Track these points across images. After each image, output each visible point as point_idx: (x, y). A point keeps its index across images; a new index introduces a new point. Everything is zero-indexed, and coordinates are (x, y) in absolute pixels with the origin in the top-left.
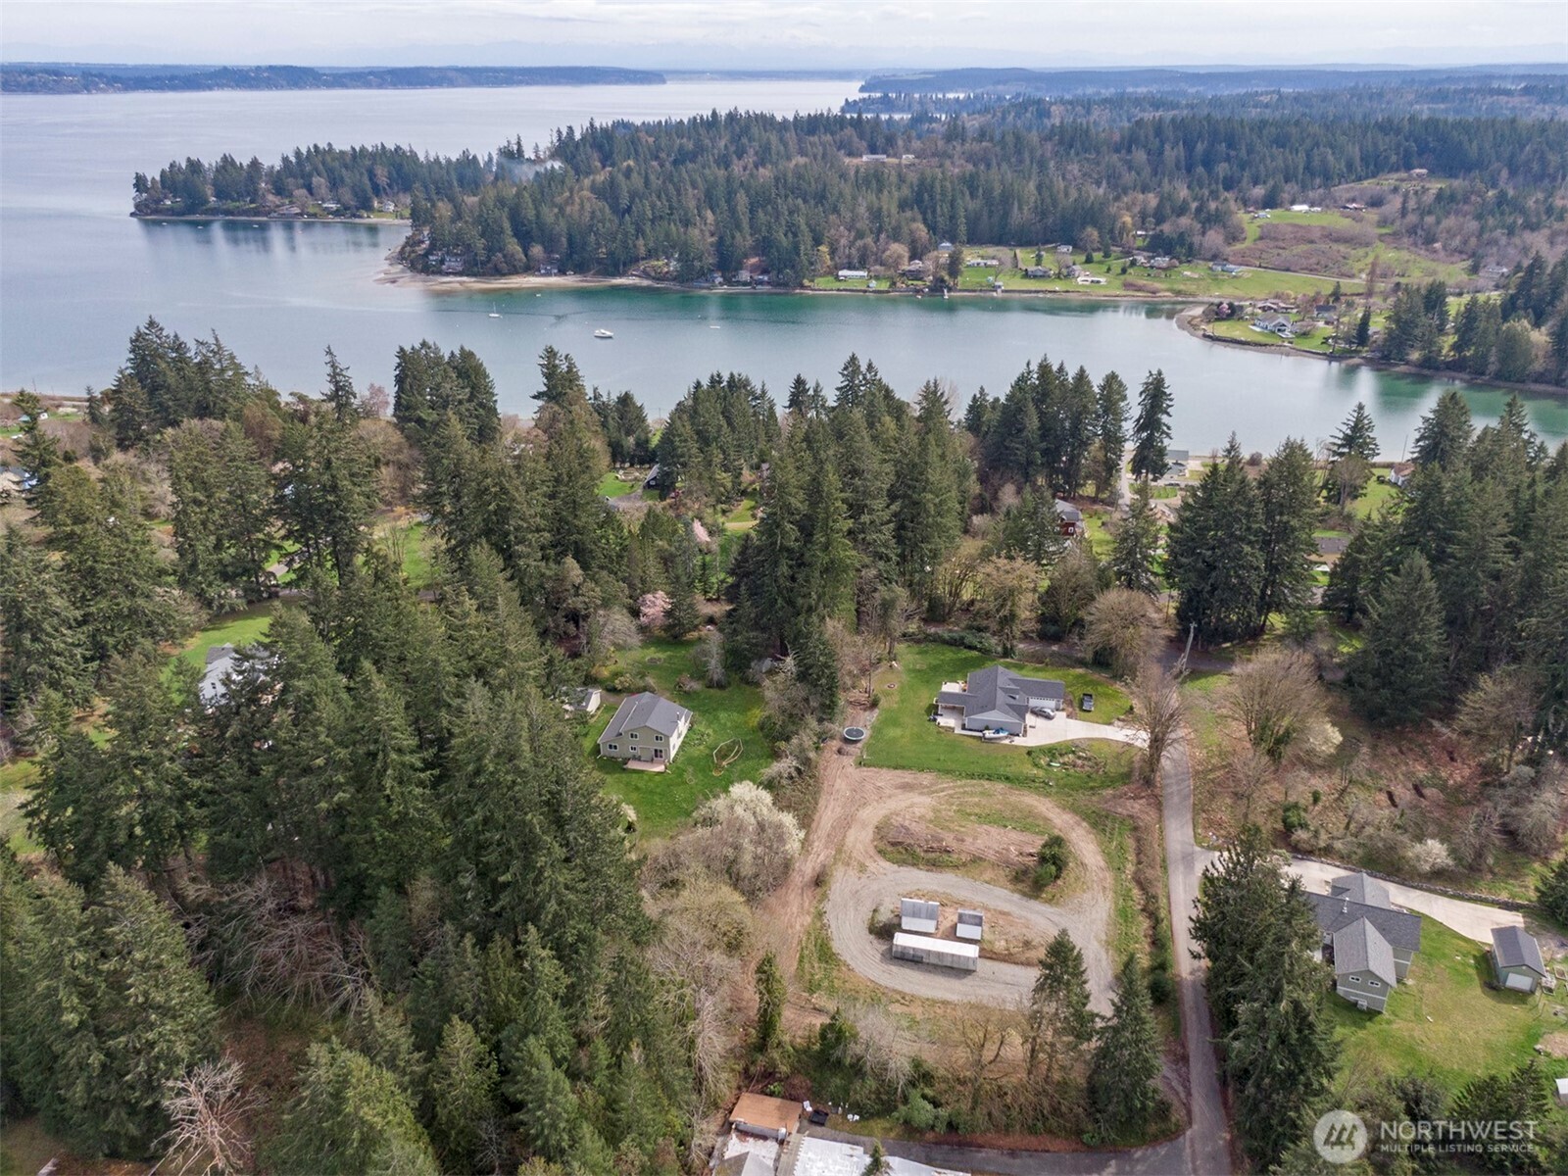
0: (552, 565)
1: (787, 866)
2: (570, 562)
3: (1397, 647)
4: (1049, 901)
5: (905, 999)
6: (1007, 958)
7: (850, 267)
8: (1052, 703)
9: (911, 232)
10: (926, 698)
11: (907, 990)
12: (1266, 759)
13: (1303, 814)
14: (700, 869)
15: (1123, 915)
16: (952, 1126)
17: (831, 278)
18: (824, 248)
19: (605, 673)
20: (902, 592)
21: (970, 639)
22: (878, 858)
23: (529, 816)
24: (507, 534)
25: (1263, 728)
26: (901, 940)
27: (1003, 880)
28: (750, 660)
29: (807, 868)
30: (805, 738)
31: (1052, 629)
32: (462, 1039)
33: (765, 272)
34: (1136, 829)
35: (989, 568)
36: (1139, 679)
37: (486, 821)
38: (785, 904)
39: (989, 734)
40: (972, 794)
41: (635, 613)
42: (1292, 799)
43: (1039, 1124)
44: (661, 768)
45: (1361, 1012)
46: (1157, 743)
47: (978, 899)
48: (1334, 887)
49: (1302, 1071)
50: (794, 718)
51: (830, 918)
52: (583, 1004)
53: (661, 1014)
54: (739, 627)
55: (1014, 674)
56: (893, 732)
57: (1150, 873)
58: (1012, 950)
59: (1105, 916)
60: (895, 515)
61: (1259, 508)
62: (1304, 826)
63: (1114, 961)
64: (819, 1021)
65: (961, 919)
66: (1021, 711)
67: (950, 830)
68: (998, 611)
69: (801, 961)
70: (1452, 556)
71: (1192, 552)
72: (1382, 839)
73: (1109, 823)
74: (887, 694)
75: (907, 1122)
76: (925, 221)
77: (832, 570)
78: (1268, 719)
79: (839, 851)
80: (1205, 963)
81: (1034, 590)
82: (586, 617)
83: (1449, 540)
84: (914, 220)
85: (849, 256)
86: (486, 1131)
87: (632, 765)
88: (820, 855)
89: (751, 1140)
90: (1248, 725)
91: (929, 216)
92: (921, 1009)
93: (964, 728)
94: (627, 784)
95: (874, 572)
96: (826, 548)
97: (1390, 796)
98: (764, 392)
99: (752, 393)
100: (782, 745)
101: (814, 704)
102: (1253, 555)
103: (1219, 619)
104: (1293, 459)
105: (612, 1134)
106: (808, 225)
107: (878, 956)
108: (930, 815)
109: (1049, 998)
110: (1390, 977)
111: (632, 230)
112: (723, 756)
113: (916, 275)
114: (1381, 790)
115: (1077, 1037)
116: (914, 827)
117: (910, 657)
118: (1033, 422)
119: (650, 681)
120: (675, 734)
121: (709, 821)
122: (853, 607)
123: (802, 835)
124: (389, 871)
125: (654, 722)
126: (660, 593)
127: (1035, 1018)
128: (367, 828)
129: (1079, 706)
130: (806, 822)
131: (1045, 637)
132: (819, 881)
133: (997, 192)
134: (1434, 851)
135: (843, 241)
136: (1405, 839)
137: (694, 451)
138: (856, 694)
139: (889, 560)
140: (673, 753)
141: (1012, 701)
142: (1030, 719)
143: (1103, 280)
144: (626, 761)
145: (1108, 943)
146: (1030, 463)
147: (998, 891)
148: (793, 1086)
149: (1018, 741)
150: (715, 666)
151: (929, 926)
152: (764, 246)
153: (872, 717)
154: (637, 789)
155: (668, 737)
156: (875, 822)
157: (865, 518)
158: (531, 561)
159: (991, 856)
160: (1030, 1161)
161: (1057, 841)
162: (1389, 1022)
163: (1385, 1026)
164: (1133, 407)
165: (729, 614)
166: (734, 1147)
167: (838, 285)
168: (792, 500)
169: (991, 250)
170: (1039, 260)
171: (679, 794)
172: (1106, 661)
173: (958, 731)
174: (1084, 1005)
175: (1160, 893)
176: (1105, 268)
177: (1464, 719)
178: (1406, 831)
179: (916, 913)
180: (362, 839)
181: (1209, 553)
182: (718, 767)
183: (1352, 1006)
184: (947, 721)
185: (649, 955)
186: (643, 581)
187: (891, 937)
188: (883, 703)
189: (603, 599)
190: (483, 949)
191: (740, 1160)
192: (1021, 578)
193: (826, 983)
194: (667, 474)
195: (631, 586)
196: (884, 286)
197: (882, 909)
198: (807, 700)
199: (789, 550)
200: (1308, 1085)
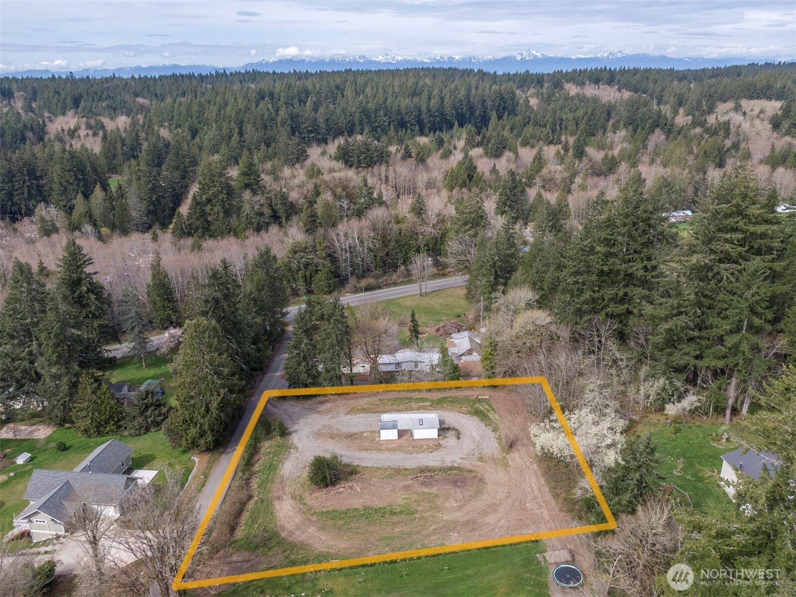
51: (487, 430)
197: (456, 438)
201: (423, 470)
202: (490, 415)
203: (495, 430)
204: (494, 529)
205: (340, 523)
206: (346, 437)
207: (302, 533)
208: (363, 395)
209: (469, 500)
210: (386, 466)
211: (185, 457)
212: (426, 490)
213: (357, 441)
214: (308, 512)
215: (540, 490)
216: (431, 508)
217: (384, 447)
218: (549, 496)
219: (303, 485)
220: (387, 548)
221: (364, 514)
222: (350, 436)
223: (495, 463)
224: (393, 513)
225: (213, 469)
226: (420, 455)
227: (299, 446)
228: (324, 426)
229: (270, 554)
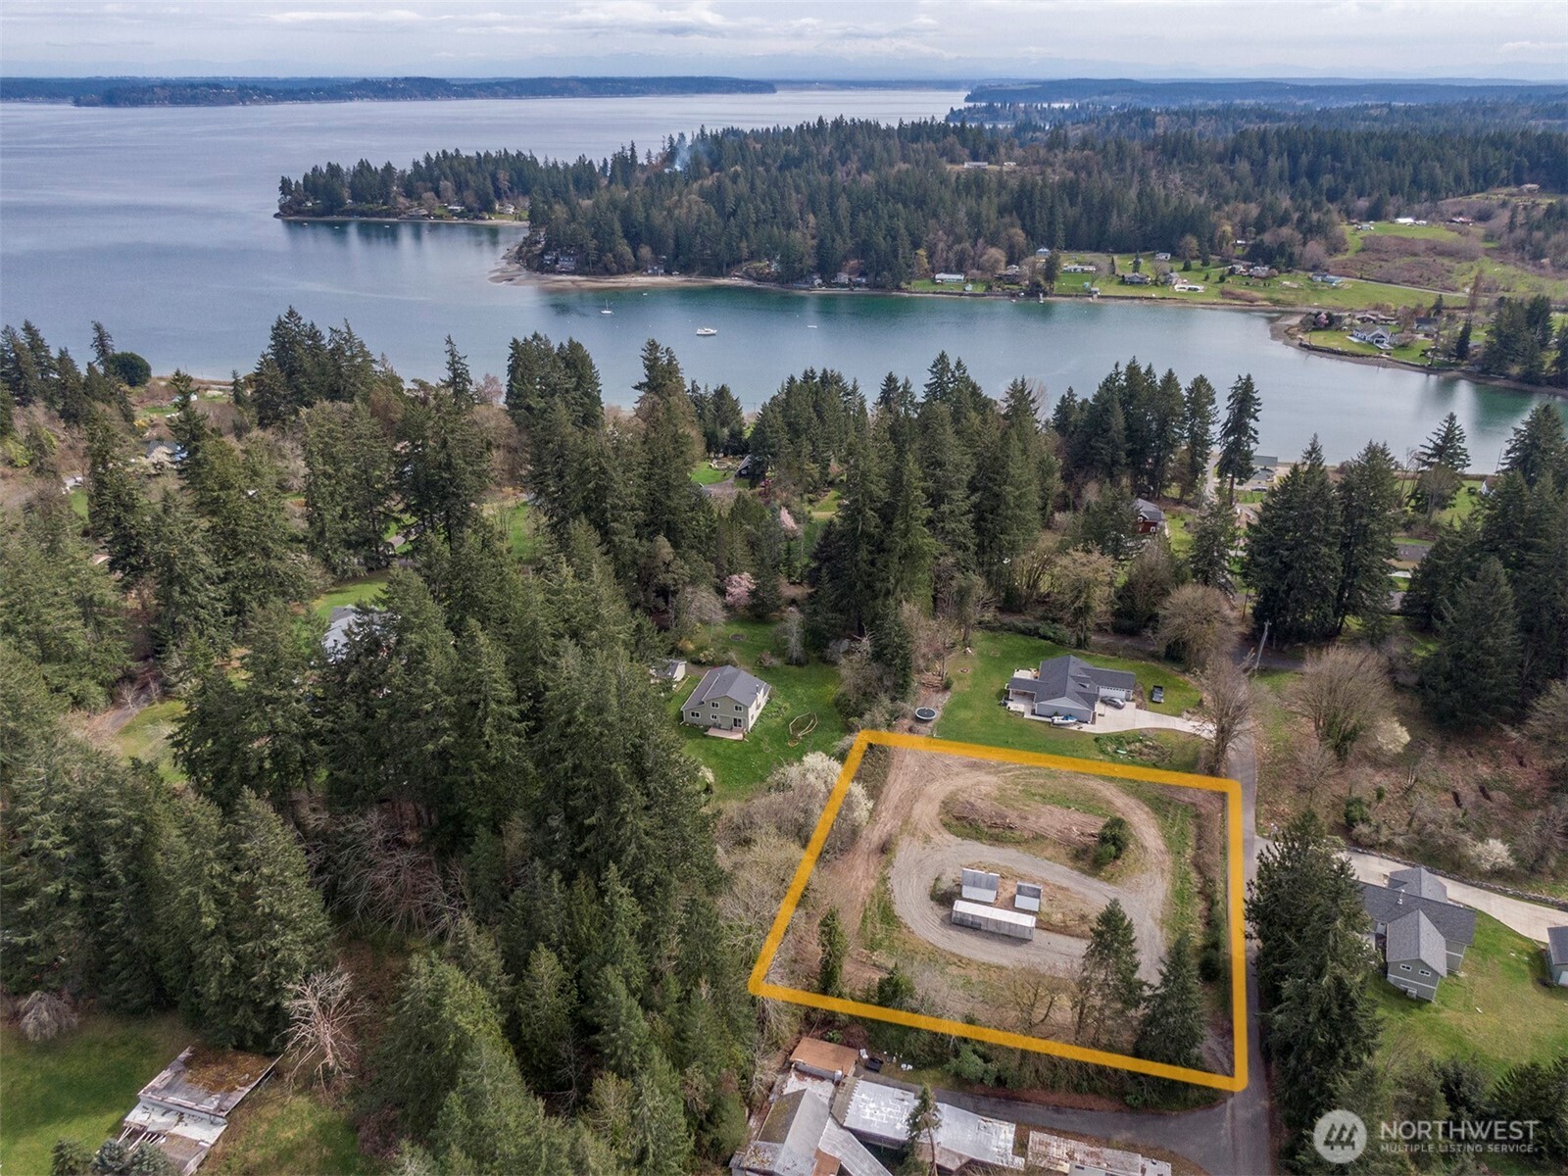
0: (644, 541)
1: (855, 832)
2: (662, 541)
3: (1470, 651)
4: (1108, 880)
5: (961, 962)
6: (1063, 930)
7: (947, 271)
8: (1122, 694)
9: (1010, 238)
10: (997, 683)
11: (964, 954)
12: (1330, 754)
13: (1365, 809)
14: (773, 830)
15: (1180, 896)
16: (1000, 1081)
17: (927, 281)
18: (922, 252)
19: (691, 647)
20: (978, 581)
21: (1044, 628)
22: (942, 830)
23: (614, 766)
24: (605, 510)
25: (1330, 725)
26: (960, 906)
27: (1063, 858)
28: (828, 640)
29: (874, 835)
30: (879, 714)
31: (1127, 623)
32: (546, 966)
33: (863, 274)
34: (1198, 816)
35: (1065, 561)
36: (1209, 672)
37: (575, 768)
38: (851, 868)
39: (1057, 720)
40: (1038, 776)
41: (721, 592)
42: (1354, 795)
43: (1085, 1084)
44: (739, 736)
45: (1412, 1000)
46: (1224, 734)
47: (1037, 873)
48: (1391, 880)
49: (1342, 1045)
50: (867, 696)
51: (893, 884)
52: (658, 944)
53: (729, 957)
54: (819, 608)
55: (1086, 664)
56: (963, 714)
57: (1208, 858)
58: (1069, 923)
59: (1161, 897)
60: (975, 506)
61: (1337, 510)
62: (1365, 821)
63: (1167, 938)
64: (877, 977)
65: (1020, 891)
66: (1090, 699)
67: (1014, 809)
68: (1073, 603)
69: (864, 921)
70: (1530, 563)
71: (1271, 551)
72: (1443, 837)
73: (1171, 809)
74: (960, 678)
75: (957, 1075)
76: (1023, 228)
77: (911, 556)
78: (1335, 716)
79: (905, 822)
80: (1257, 943)
81: (1111, 584)
82: (675, 593)
83: (1528, 547)
84: (1013, 225)
85: (946, 260)
86: (566, 1050)
87: (712, 732)
88: (886, 825)
89: (809, 1079)
90: (1317, 722)
91: (1028, 222)
92: (976, 972)
93: (1033, 713)
94: (707, 750)
95: (952, 560)
96: (905, 535)
97: (1456, 797)
98: (855, 388)
99: (844, 388)
100: (854, 720)
101: (887, 683)
102: (1330, 556)
103: (1295, 619)
104: (1375, 463)
105: (680, 1059)
106: (906, 228)
107: (938, 921)
108: (996, 793)
109: (1099, 964)
110: (1441, 968)
111: (736, 231)
112: (799, 727)
113: (1013, 280)
114: (1447, 790)
115: (1125, 1002)
116: (979, 803)
117: (984, 644)
118: (1118, 421)
119: (732, 655)
120: (754, 705)
121: (782, 787)
122: (931, 593)
123: (870, 805)
124: (485, 812)
125: (734, 693)
126: (746, 575)
127: (1084, 984)
128: (467, 771)
129: (1148, 698)
130: (875, 793)
131: (1119, 631)
132: (885, 849)
133: (1096, 201)
134: (1497, 851)
135: (941, 245)
136: (1467, 838)
137: (785, 442)
138: (929, 677)
139: (967, 549)
140: (751, 723)
141: (1082, 689)
142: (1099, 708)
143: (1200, 288)
144: (707, 728)
145: (1163, 921)
146: (1115, 462)
147: (1058, 868)
148: (852, 1035)
149: (1086, 728)
150: (795, 644)
151: (990, 896)
152: (863, 249)
153: (944, 699)
154: (716, 754)
155: (747, 708)
156: (941, 797)
157: (945, 508)
158: (626, 538)
159: (1053, 834)
160: (1074, 1118)
161: (1118, 823)
162: (1437, 1011)
163: (1433, 1014)
164: (1221, 410)
165: (811, 596)
166: (793, 1084)
167: (934, 288)
168: (873, 487)
169: (1088, 256)
170: (1136, 267)
171: (755, 761)
172: (1178, 655)
173: (1027, 716)
174: (1133, 972)
175: (1218, 878)
176: (1203, 276)
177: (1535, 725)
178: (1468, 829)
179: (975, 884)
180: (462, 780)
181: (1286, 553)
182: (794, 738)
183: (1402, 994)
184: (1017, 706)
185: (720, 902)
186: (730, 563)
187: (952, 904)
188: (955, 686)
189: (691, 577)
190: (569, 886)
191: (798, 1096)
192: (1097, 571)
193: (886, 943)
194: (759, 464)
195: (719, 567)
196: (980, 289)
197: (944, 878)
198: (880, 679)
199: (871, 536)
200: (1347, 1059)
223: (915, 828)
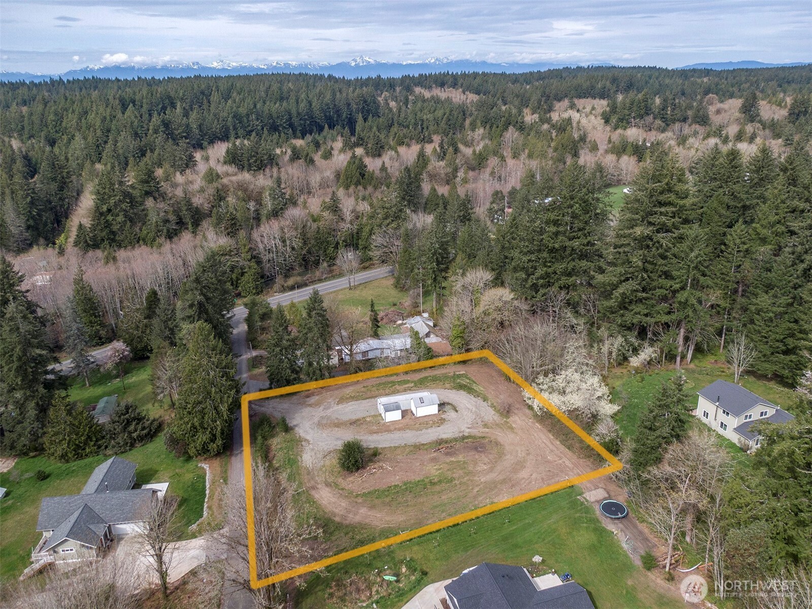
51: (479, 400)
201: (440, 442)
202: (475, 388)
203: (485, 399)
204: (530, 482)
205: (387, 500)
206: (351, 424)
207: (355, 515)
208: (346, 386)
209: (496, 462)
210: (403, 445)
211: (191, 465)
212: (453, 459)
213: (364, 426)
214: (349, 495)
215: (552, 444)
216: (467, 474)
217: (392, 428)
218: (562, 448)
219: (332, 472)
220: (444, 514)
221: (406, 488)
222: (354, 423)
223: (501, 428)
224: (434, 484)
225: (229, 473)
226: (429, 430)
227: (308, 438)
228: (322, 417)
229: (333, 538)
